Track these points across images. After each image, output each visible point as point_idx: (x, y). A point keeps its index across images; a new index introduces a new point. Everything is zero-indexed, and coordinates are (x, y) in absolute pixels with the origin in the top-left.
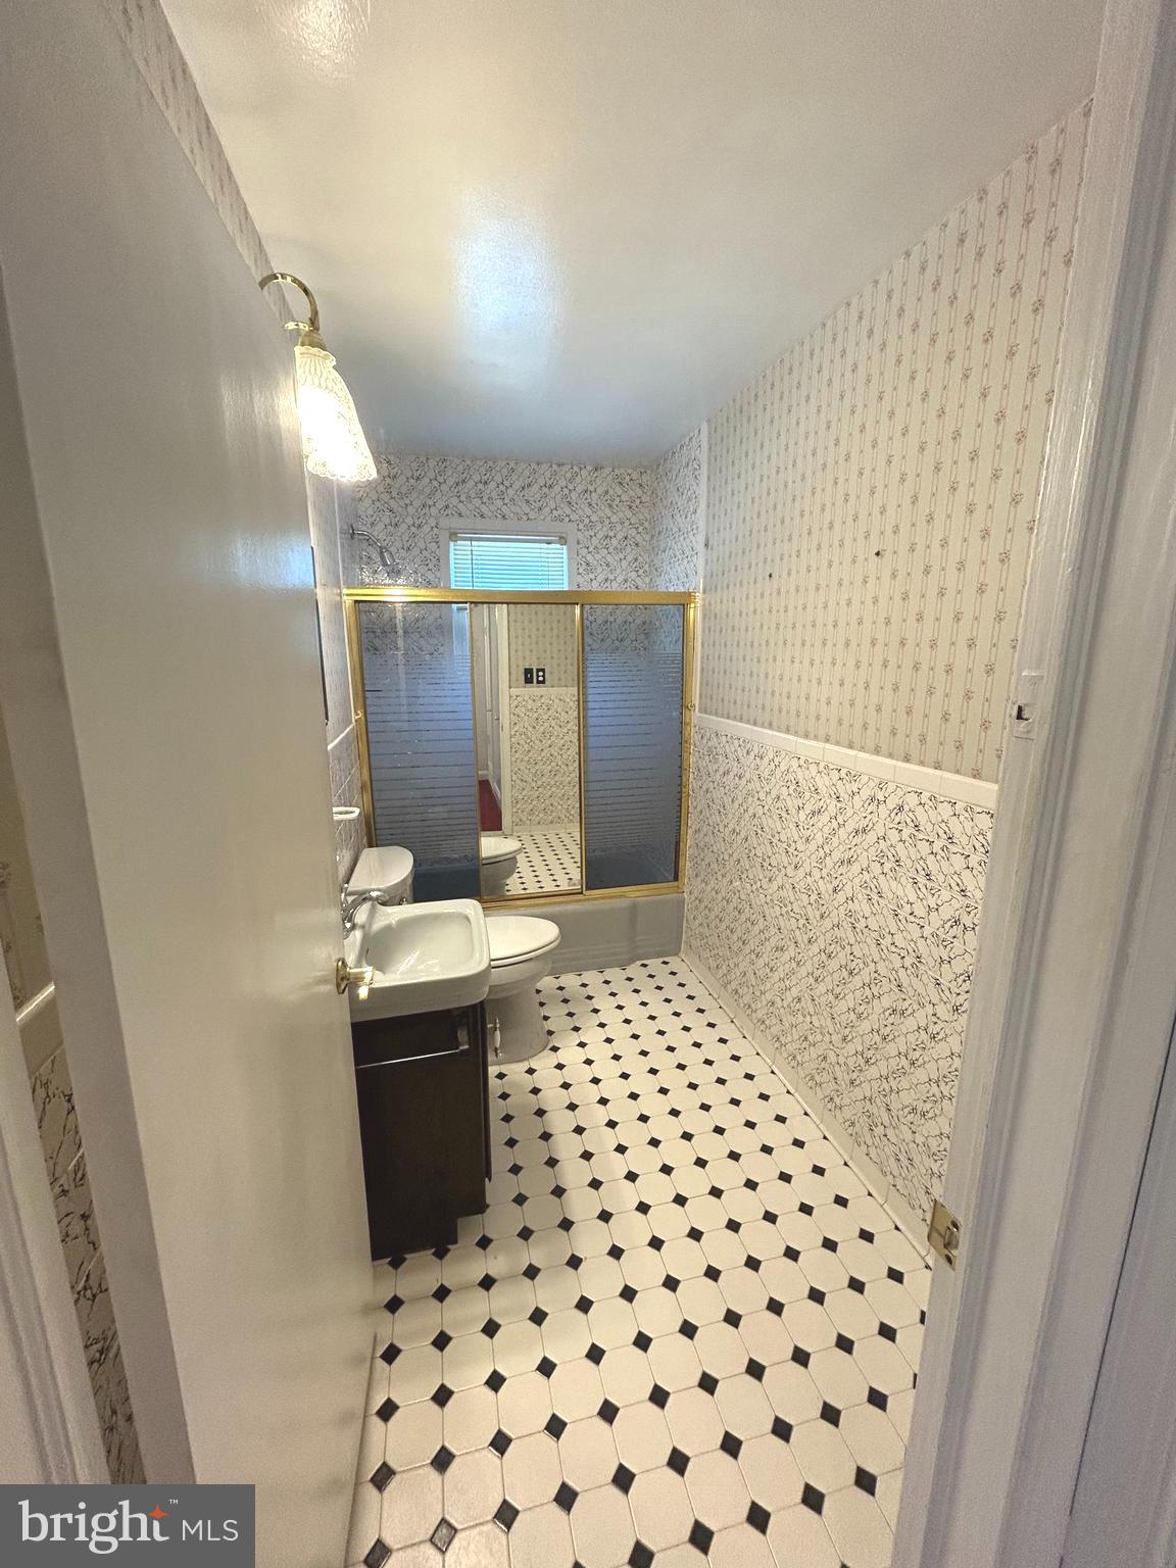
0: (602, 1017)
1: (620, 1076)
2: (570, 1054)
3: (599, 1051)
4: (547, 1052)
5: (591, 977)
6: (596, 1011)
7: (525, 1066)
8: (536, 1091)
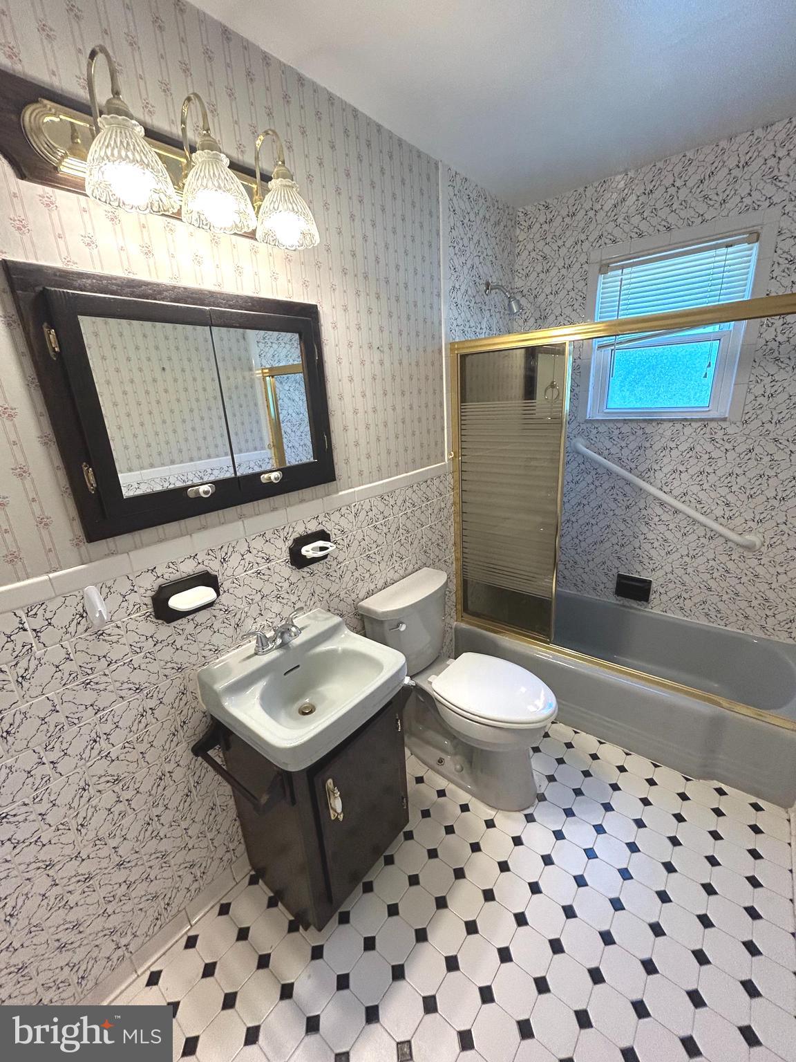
0: (609, 821)
1: (564, 908)
2: (538, 837)
3: (570, 859)
4: (520, 816)
5: (639, 766)
6: (608, 807)
7: (490, 813)
8: (476, 847)
